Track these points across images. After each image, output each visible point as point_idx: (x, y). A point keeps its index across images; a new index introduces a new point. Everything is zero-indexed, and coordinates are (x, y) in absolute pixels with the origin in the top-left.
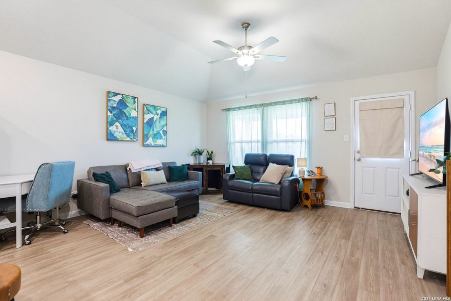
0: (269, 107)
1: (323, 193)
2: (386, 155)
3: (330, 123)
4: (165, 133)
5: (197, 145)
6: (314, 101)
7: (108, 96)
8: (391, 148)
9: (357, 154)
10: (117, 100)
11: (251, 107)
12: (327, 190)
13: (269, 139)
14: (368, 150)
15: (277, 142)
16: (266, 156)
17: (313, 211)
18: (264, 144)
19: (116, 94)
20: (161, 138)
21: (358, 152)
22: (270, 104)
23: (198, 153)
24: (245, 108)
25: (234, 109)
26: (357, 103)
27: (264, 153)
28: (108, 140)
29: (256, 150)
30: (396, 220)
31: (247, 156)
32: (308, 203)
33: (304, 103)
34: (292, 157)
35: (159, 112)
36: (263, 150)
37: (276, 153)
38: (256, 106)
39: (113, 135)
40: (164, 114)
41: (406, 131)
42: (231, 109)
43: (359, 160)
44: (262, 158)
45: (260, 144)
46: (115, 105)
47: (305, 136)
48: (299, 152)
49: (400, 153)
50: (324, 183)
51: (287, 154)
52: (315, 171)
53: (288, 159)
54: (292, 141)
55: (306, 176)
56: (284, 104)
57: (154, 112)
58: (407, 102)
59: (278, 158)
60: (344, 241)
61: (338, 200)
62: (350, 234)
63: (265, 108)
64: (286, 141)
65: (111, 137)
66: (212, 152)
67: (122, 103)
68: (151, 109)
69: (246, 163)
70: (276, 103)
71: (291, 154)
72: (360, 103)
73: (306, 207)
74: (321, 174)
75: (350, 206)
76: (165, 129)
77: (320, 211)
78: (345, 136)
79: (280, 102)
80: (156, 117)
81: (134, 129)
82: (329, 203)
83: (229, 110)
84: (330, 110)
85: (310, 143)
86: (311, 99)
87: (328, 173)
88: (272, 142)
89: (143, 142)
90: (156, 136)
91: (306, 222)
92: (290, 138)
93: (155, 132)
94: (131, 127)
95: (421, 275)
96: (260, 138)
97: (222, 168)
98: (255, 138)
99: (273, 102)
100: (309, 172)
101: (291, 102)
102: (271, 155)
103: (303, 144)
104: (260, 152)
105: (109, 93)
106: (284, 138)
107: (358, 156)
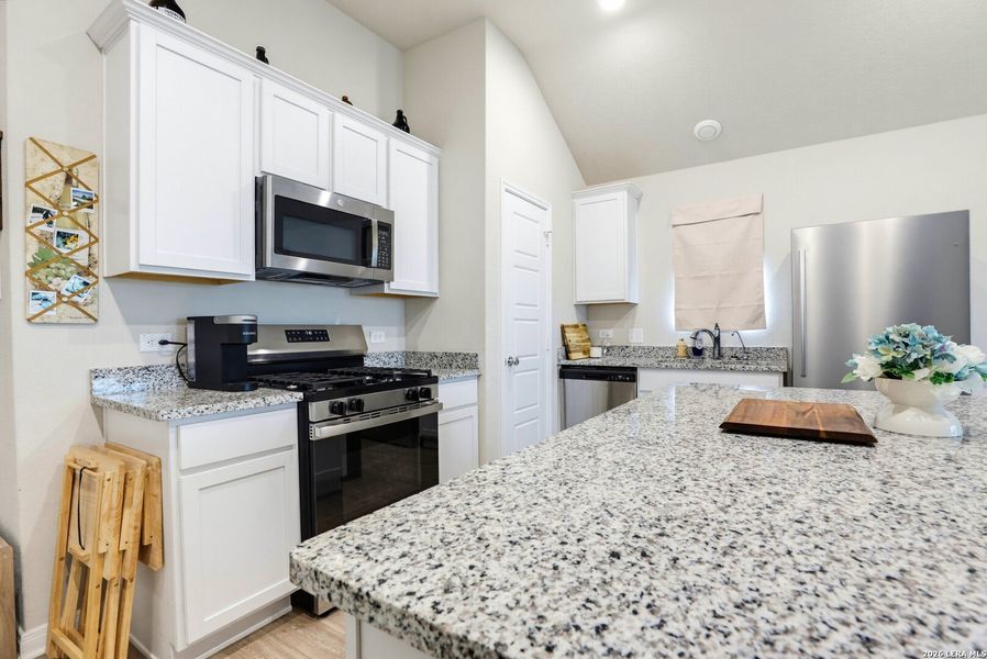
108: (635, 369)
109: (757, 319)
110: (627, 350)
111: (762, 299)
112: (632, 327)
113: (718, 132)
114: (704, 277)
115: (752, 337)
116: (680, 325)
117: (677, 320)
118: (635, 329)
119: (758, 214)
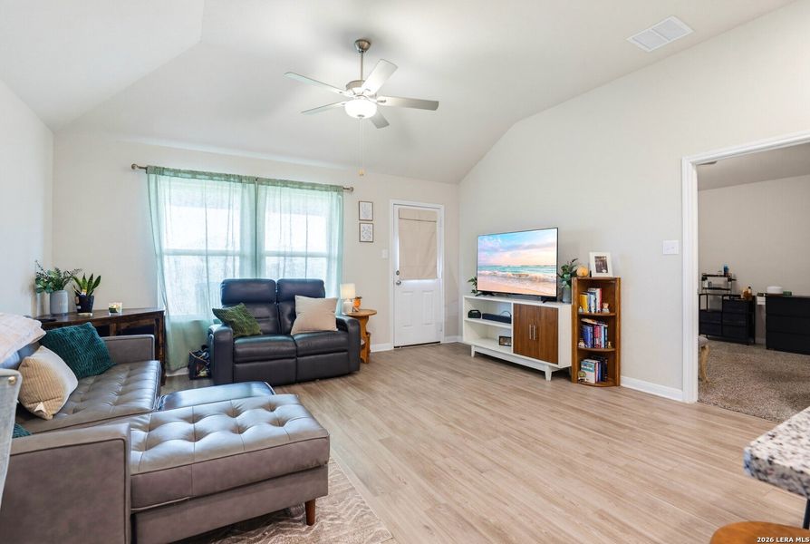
0: (270, 188)
2: (422, 276)
3: (367, 230)
8: (427, 267)
9: (396, 276)
11: (228, 177)
14: (408, 270)
15: (284, 256)
16: (274, 282)
18: (257, 258)
21: (398, 273)
25: (176, 173)
26: (396, 208)
31: (226, 285)
33: (335, 194)
34: (322, 282)
36: (255, 272)
38: (240, 179)
42: (168, 170)
43: (399, 284)
44: (268, 288)
49: (433, 275)
56: (299, 188)
58: (438, 215)
59: (297, 287)
61: (376, 342)
63: (262, 188)
66: (94, 281)
70: (285, 183)
71: (316, 277)
72: (399, 208)
74: (358, 308)
78: (384, 251)
79: (292, 182)
84: (366, 210)
85: (340, 260)
86: (344, 190)
95: (549, 377)
97: (157, 320)
99: (278, 179)
101: (313, 186)
102: (282, 282)
107: (398, 279)
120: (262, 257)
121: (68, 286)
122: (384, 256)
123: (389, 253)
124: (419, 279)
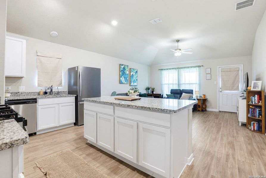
1: (206, 105)
2: (232, 90)
3: (209, 76)
4: (137, 80)
5: (147, 85)
6: (201, 67)
7: (120, 66)
8: (234, 87)
9: (220, 89)
10: (123, 67)
11: (173, 69)
12: (208, 104)
13: (181, 83)
14: (225, 87)
15: (185, 84)
16: (181, 90)
17: (202, 112)
18: (179, 85)
19: (122, 65)
20: (136, 82)
21: (220, 88)
22: (182, 68)
23: (148, 89)
24: (170, 69)
25: (165, 69)
26: (220, 68)
27: (179, 89)
28: (120, 83)
29: (176, 87)
30: (236, 115)
31: (172, 90)
32: (200, 109)
33: (197, 68)
34: (192, 90)
35: (135, 71)
36: (178, 88)
37: (184, 89)
38: (175, 68)
39: (121, 81)
40: (137, 72)
41: (240, 80)
43: (221, 92)
44: (179, 91)
45: (177, 85)
46: (122, 69)
47: (198, 82)
48: (195, 88)
49: (237, 89)
50: (206, 101)
51: (190, 89)
52: (202, 96)
53: (191, 91)
54: (192, 84)
55: (199, 98)
56: (188, 68)
57: (133, 71)
58: (240, 68)
59: (186, 91)
60: (216, 119)
61: (212, 108)
62: (218, 118)
63: (180, 69)
64: (189, 84)
65: (121, 82)
66: (154, 89)
67: (124, 68)
68: (132, 70)
69: (171, 93)
70: (185, 68)
71: (191, 89)
72: (221, 69)
73: (199, 111)
74: (205, 97)
75: (217, 110)
76: (137, 78)
77: (205, 112)
80: (134, 74)
81: (128, 78)
82: (208, 109)
83: (162, 70)
84: (208, 71)
85: (200, 85)
86: (200, 66)
87: (208, 97)
88: (182, 84)
89: (130, 84)
90: (134, 82)
91: (201, 115)
92: (191, 82)
93: (134, 80)
94: (127, 78)
95: (240, 125)
96: (177, 82)
97: (160, 95)
98: (175, 83)
100: (200, 96)
101: (191, 67)
102: (183, 90)
103: (197, 85)
104: (177, 88)
105: (120, 65)
106: (188, 82)
107: (220, 90)
108: (36, 99)
109: (60, 84)
110: (18, 94)
111: (62, 79)
112: (20, 86)
113: (57, 35)
114: (47, 72)
115: (60, 89)
116: (39, 85)
117: (38, 84)
118: (21, 87)
119: (61, 59)
120: (180, 85)
121: (150, 89)
122: (215, 83)
123: (217, 83)
124: (230, 90)
